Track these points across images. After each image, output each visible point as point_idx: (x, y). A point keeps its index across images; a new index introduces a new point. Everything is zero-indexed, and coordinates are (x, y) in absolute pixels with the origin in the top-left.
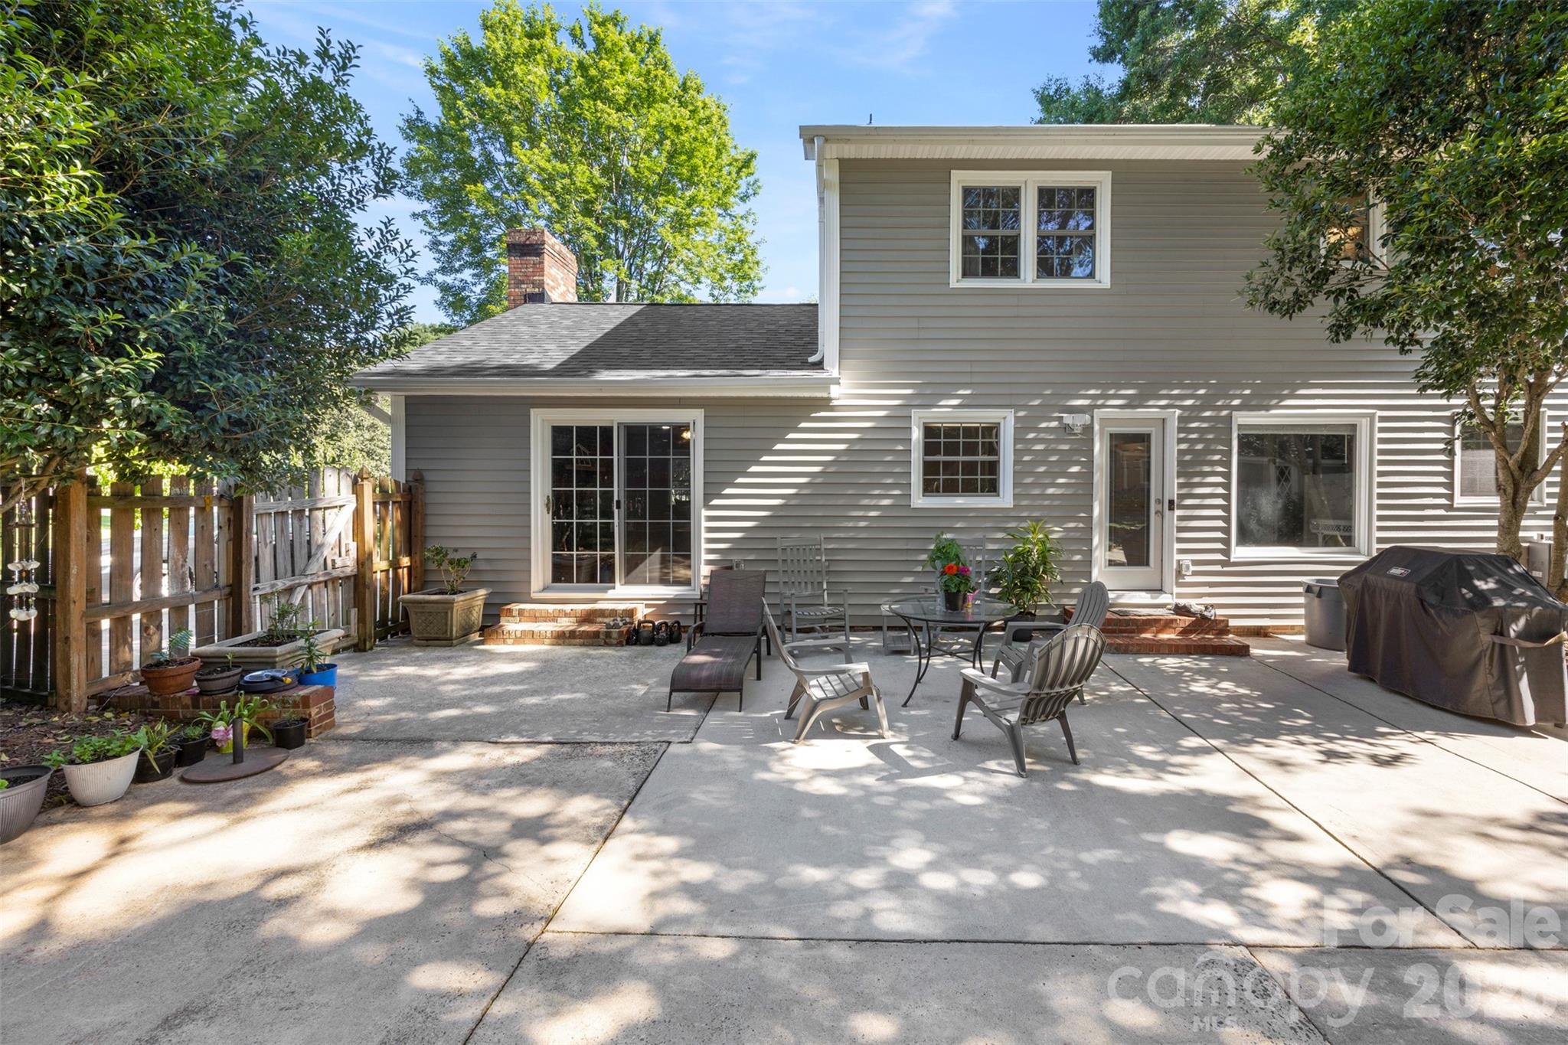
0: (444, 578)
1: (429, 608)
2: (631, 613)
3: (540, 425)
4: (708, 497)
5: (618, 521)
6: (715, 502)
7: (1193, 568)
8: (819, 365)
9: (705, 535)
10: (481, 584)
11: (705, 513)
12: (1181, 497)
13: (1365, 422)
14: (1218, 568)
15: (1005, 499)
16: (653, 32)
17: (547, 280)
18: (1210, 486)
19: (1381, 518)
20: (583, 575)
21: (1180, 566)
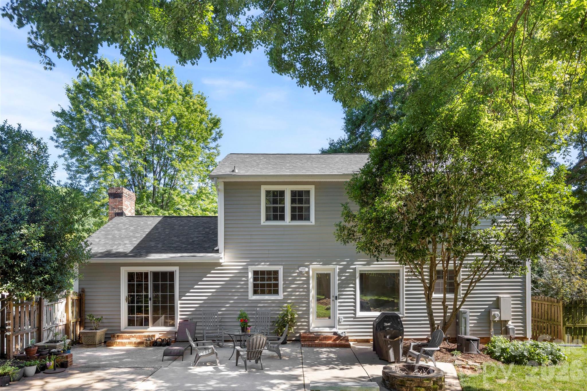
0: (93, 325)
1: (89, 335)
2: (154, 336)
3: (124, 272)
4: (180, 296)
5: (150, 304)
6: (183, 298)
7: (343, 319)
8: (217, 251)
9: (179, 309)
10: (104, 327)
11: (179, 302)
12: (339, 295)
13: (402, 269)
14: (352, 319)
15: (281, 296)
16: (170, 68)
17: (124, 207)
18: (348, 291)
19: (406, 302)
20: (138, 324)
21: (339, 319)
